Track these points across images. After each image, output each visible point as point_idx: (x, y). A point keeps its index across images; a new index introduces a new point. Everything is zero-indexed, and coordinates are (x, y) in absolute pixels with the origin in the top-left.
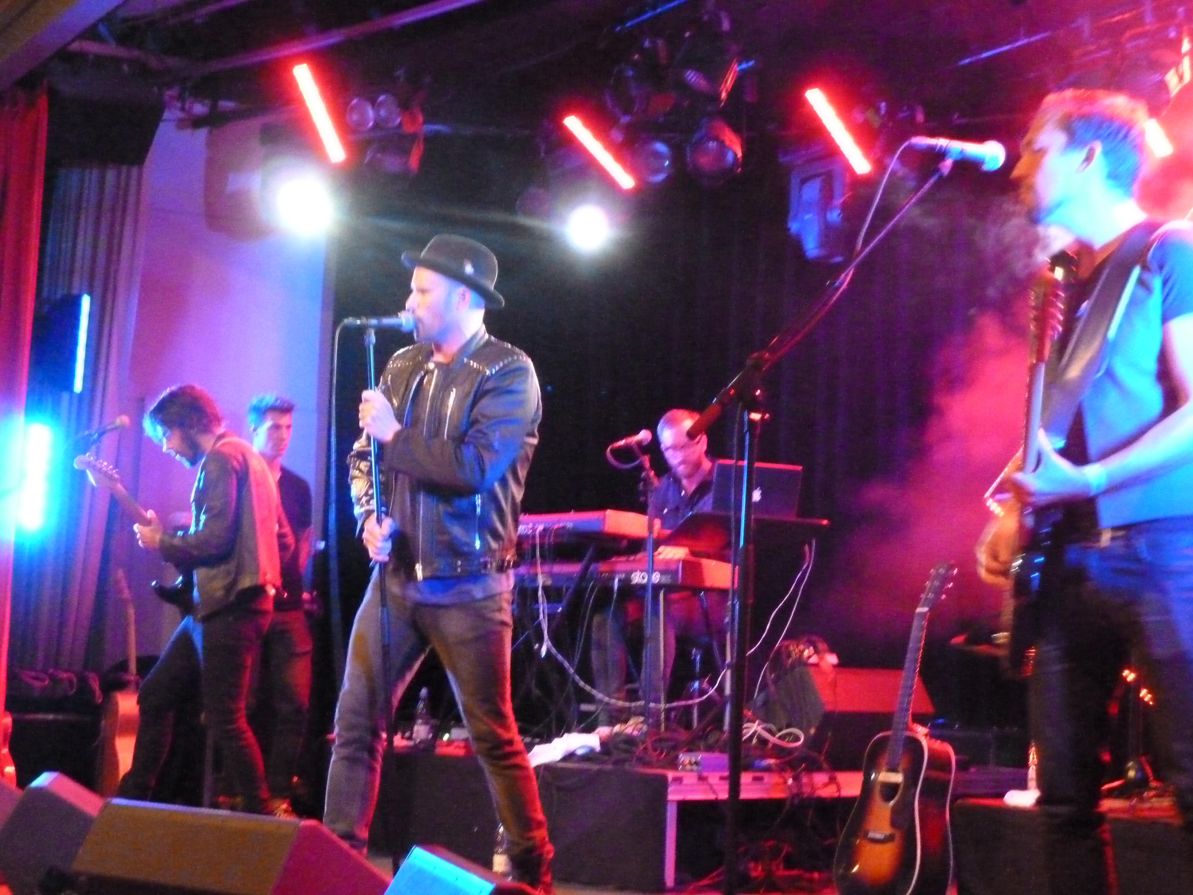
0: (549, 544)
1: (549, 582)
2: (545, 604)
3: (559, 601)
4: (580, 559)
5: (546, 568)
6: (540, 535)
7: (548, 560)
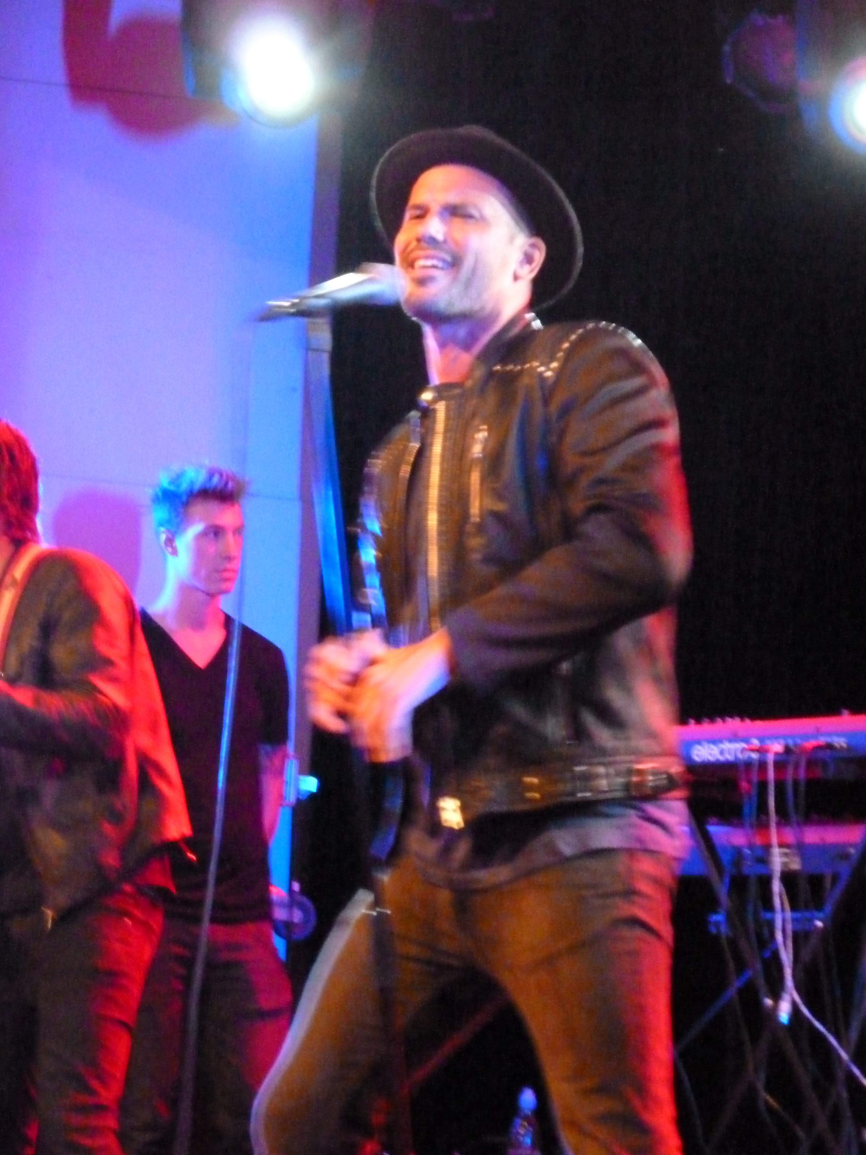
0: (797, 782)
1: (796, 865)
2: (789, 914)
3: (819, 906)
5: (790, 835)
6: (776, 764)
7: (794, 818)
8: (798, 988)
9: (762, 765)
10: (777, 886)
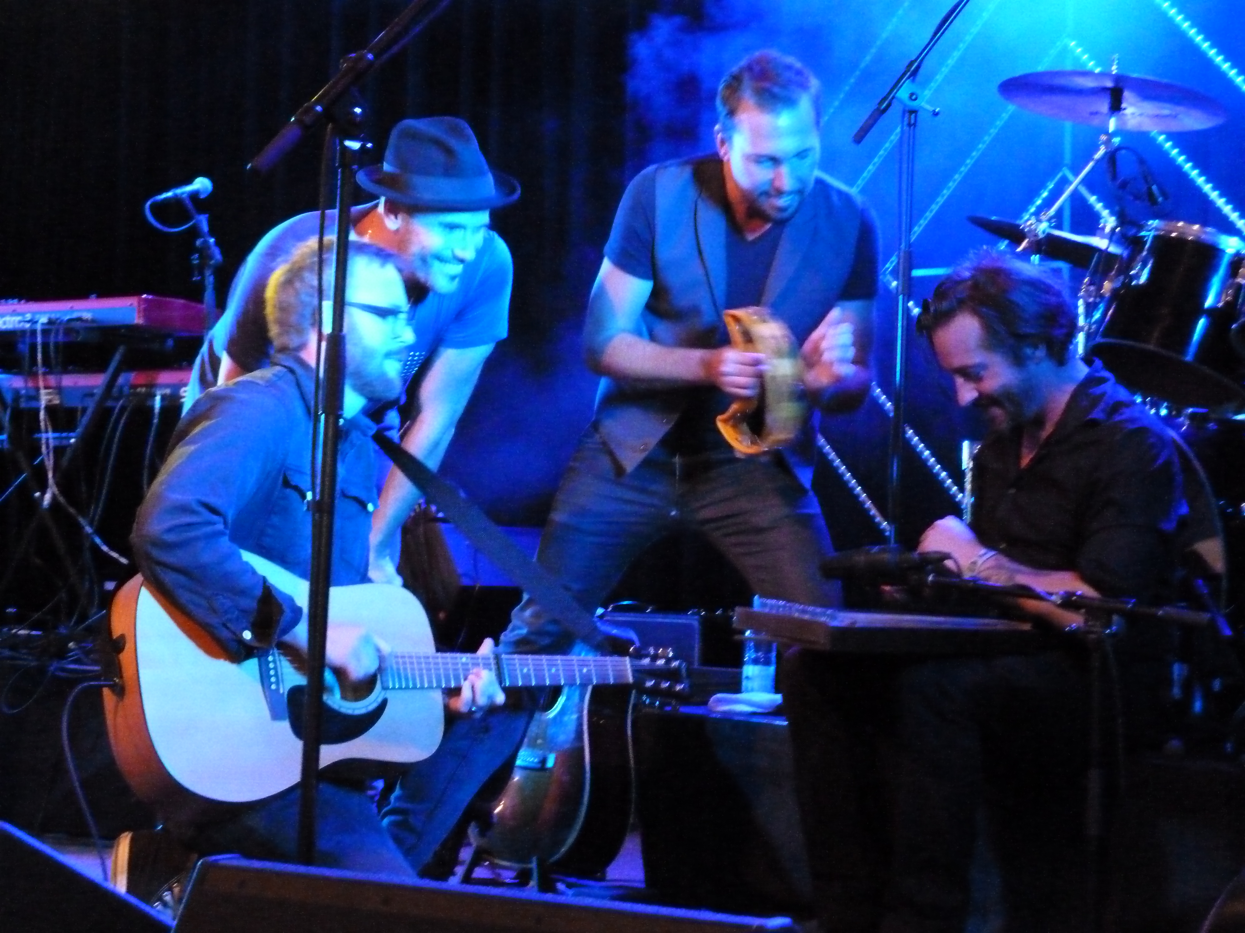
0: (56, 344)
4: (101, 368)
5: (52, 380)
6: (43, 331)
7: (55, 369)
8: (58, 484)
9: (33, 333)
10: (43, 416)
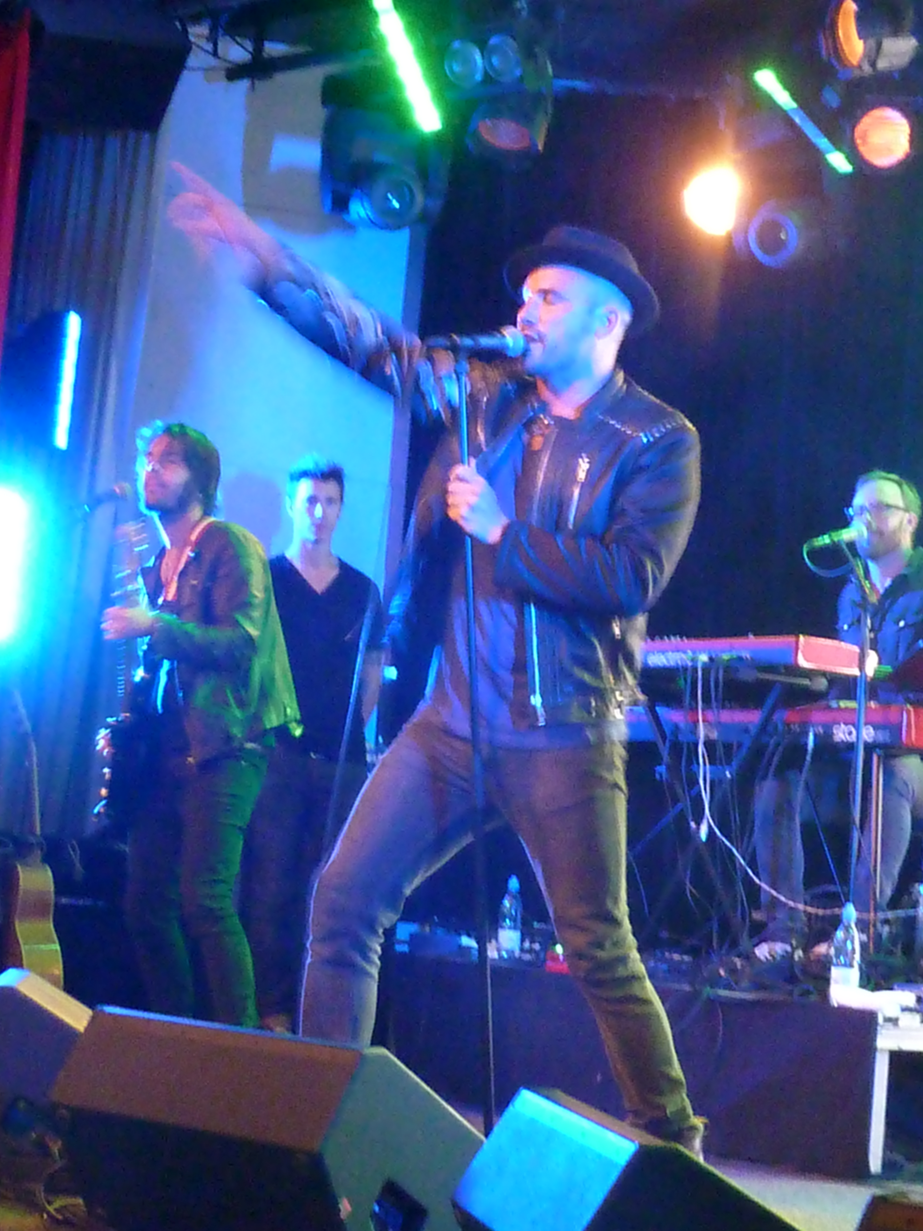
0: (716, 680)
1: (714, 735)
2: (708, 767)
3: (729, 763)
4: (758, 704)
5: (711, 716)
6: (703, 670)
7: (714, 704)
8: (713, 816)
9: (695, 669)
10: (701, 749)
